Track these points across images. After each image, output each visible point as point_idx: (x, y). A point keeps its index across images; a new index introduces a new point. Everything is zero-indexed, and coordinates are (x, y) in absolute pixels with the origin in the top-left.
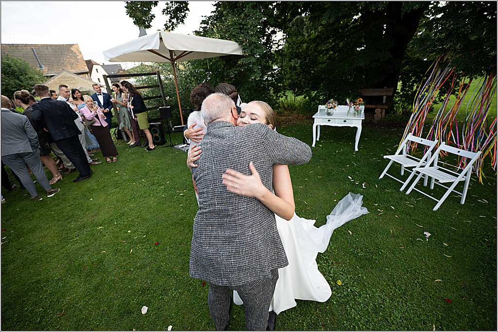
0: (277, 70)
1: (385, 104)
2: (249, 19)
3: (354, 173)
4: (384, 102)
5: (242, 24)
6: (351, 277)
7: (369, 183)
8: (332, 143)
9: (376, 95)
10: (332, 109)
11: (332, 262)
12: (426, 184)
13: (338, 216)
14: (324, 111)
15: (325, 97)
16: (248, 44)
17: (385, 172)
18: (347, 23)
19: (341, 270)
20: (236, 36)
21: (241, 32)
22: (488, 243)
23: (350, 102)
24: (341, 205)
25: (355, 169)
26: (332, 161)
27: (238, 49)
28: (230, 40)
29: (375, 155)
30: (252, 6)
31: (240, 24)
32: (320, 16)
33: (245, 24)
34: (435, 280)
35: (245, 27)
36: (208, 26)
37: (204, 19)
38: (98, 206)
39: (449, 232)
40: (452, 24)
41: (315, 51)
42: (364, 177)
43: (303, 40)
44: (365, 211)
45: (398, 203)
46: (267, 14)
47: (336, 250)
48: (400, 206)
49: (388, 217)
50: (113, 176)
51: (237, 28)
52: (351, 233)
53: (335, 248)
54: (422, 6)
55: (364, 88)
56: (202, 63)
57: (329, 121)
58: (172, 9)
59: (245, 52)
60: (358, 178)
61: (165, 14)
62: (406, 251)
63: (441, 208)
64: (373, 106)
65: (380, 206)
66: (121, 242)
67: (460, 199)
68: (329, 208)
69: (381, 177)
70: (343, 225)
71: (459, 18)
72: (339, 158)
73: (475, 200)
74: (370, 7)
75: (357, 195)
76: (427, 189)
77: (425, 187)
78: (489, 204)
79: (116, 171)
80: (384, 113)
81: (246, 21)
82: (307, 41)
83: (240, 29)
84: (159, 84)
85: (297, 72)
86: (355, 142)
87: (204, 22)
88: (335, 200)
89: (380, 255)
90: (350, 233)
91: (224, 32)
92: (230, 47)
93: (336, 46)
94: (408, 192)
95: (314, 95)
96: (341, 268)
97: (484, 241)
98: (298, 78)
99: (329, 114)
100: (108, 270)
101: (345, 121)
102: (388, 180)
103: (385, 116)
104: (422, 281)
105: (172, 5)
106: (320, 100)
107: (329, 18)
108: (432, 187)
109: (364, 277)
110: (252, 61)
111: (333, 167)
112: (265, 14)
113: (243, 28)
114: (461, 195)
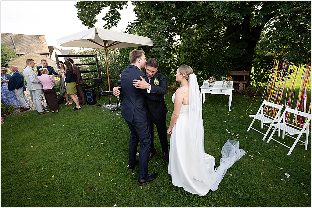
0: (176, 58)
2: (158, 25)
3: (229, 127)
4: (244, 79)
5: (154, 28)
7: (240, 135)
8: (213, 106)
10: (212, 83)
12: (279, 135)
14: (207, 84)
15: (207, 76)
16: (157, 40)
17: (250, 127)
18: (219, 32)
20: (149, 34)
21: (153, 32)
23: (224, 79)
25: (230, 124)
26: (214, 118)
27: (150, 42)
28: (145, 36)
29: (242, 114)
30: (160, 17)
31: (152, 27)
32: (202, 26)
33: (155, 28)
35: (155, 29)
37: (130, 24)
41: (200, 47)
42: (237, 130)
43: (192, 41)
44: (244, 152)
46: (169, 23)
48: (264, 152)
49: (258, 161)
51: (150, 30)
55: (231, 70)
56: (127, 51)
57: (211, 90)
58: (109, 17)
59: (155, 44)
60: (233, 130)
61: (104, 20)
62: (274, 191)
65: (250, 152)
68: (214, 154)
69: (249, 130)
72: (218, 116)
74: (233, 22)
76: (280, 139)
77: (278, 137)
79: (53, 124)
80: (245, 86)
81: (156, 26)
82: (195, 41)
83: (152, 30)
84: (96, 63)
85: (189, 60)
87: (129, 26)
88: (218, 148)
90: (231, 176)
91: (142, 32)
92: (146, 41)
93: (213, 45)
94: (269, 141)
95: (200, 73)
98: (190, 63)
101: (221, 91)
102: (253, 132)
103: (246, 88)
105: (110, 15)
106: (204, 77)
108: (284, 138)
110: (159, 50)
111: (215, 122)
112: (168, 23)
113: (154, 30)
114: (305, 144)
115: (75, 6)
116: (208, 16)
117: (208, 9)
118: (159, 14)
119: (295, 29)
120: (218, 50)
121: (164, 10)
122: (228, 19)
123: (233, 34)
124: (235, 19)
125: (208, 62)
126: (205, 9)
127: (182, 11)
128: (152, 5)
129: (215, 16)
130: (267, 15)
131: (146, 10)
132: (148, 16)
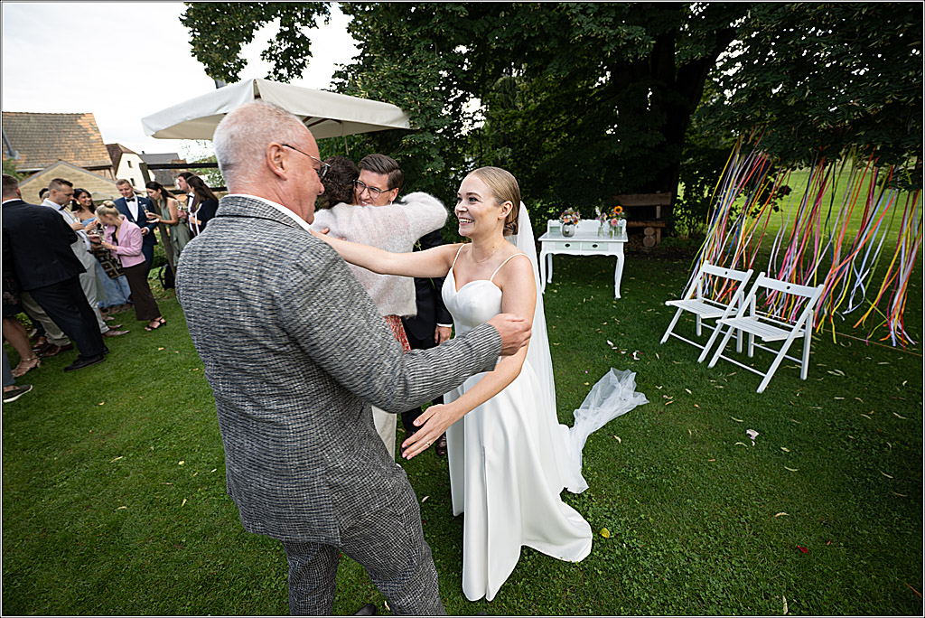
0: (472, 164)
1: (659, 220)
2: (421, 68)
3: (616, 335)
4: (658, 216)
5: (408, 76)
6: (626, 521)
7: (644, 352)
8: (575, 287)
9: (644, 204)
10: (570, 226)
11: (589, 496)
12: (740, 349)
13: (594, 409)
14: (557, 230)
15: (557, 210)
16: (419, 111)
17: (669, 331)
18: (588, 85)
19: (606, 509)
20: (397, 95)
21: (407, 90)
22: (855, 441)
23: (602, 213)
24: (599, 391)
25: (618, 329)
26: (577, 316)
27: (402, 118)
28: (386, 102)
29: (650, 304)
30: (426, 46)
31: (404, 75)
32: (542, 68)
33: (414, 77)
34: (776, 514)
35: (414, 81)
36: (347, 82)
37: (340, 69)
38: (116, 415)
39: (788, 428)
40: (756, 81)
41: (537, 132)
42: (635, 341)
43: (516, 113)
44: (641, 399)
45: (697, 382)
46: (452, 62)
47: (596, 473)
48: (700, 387)
49: (683, 408)
50: (151, 358)
51: (400, 83)
52: (620, 440)
53: (593, 470)
54: (707, 55)
55: (623, 193)
56: (335, 147)
57: (567, 245)
58: (279, 51)
59: (414, 123)
60: (624, 342)
61: (265, 60)
62: (719, 466)
63: (769, 388)
64: (641, 224)
65: (666, 389)
66: (162, 485)
67: (799, 370)
68: (577, 398)
69: (664, 339)
70: (604, 427)
71: (766, 71)
72: (588, 311)
73: (823, 371)
74: (624, 53)
75: (625, 372)
76: (743, 357)
77: (739, 354)
78: (846, 377)
79: (158, 347)
80: (659, 236)
81: (416, 71)
82: (523, 115)
83: (406, 84)
86: (614, 284)
87: (338, 74)
88: (587, 384)
89: (675, 476)
90: (618, 441)
91: (377, 89)
92: (387, 115)
93: (573, 124)
94: (712, 364)
95: (538, 205)
96: (607, 505)
97: (848, 440)
99: (566, 234)
100: (131, 546)
101: (595, 246)
102: (676, 344)
103: (662, 241)
104: (753, 518)
105: (280, 44)
107: (559, 70)
108: (751, 354)
109: (651, 519)
110: (427, 140)
111: (579, 327)
112: (448, 62)
113: (409, 82)
114: (801, 364)
115: (181, 20)
116: (556, 37)
117: (556, 18)
118: (422, 36)
119: (788, 67)
120: (585, 138)
121: (435, 24)
122: (613, 43)
123: (628, 90)
124: (631, 43)
125: (558, 172)
126: (549, 17)
127: (487, 26)
128: (400, 11)
129: (578, 36)
130: (716, 30)
131: (386, 26)
132: (391, 44)
